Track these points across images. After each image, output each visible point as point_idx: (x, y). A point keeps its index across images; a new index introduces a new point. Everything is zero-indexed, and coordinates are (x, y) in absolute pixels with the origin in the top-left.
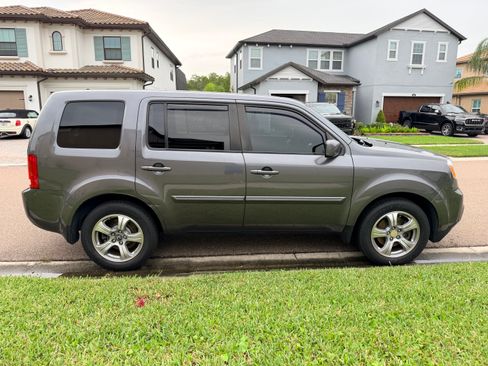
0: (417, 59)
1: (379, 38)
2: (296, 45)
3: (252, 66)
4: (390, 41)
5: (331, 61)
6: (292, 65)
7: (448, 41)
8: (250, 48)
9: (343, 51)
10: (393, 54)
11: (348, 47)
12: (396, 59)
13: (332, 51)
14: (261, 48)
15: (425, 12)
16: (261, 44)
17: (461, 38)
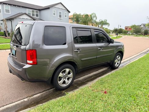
0: (60, 16)
1: (50, 9)
2: (23, 7)
3: (6, 12)
4: (53, 10)
5: (35, 14)
6: (26, 14)
7: (67, 12)
8: (4, 5)
9: (38, 11)
10: (54, 14)
11: (40, 10)
12: (55, 16)
13: (35, 11)
14: (9, 6)
15: (61, 3)
16: (9, 4)
17: (69, 12)
